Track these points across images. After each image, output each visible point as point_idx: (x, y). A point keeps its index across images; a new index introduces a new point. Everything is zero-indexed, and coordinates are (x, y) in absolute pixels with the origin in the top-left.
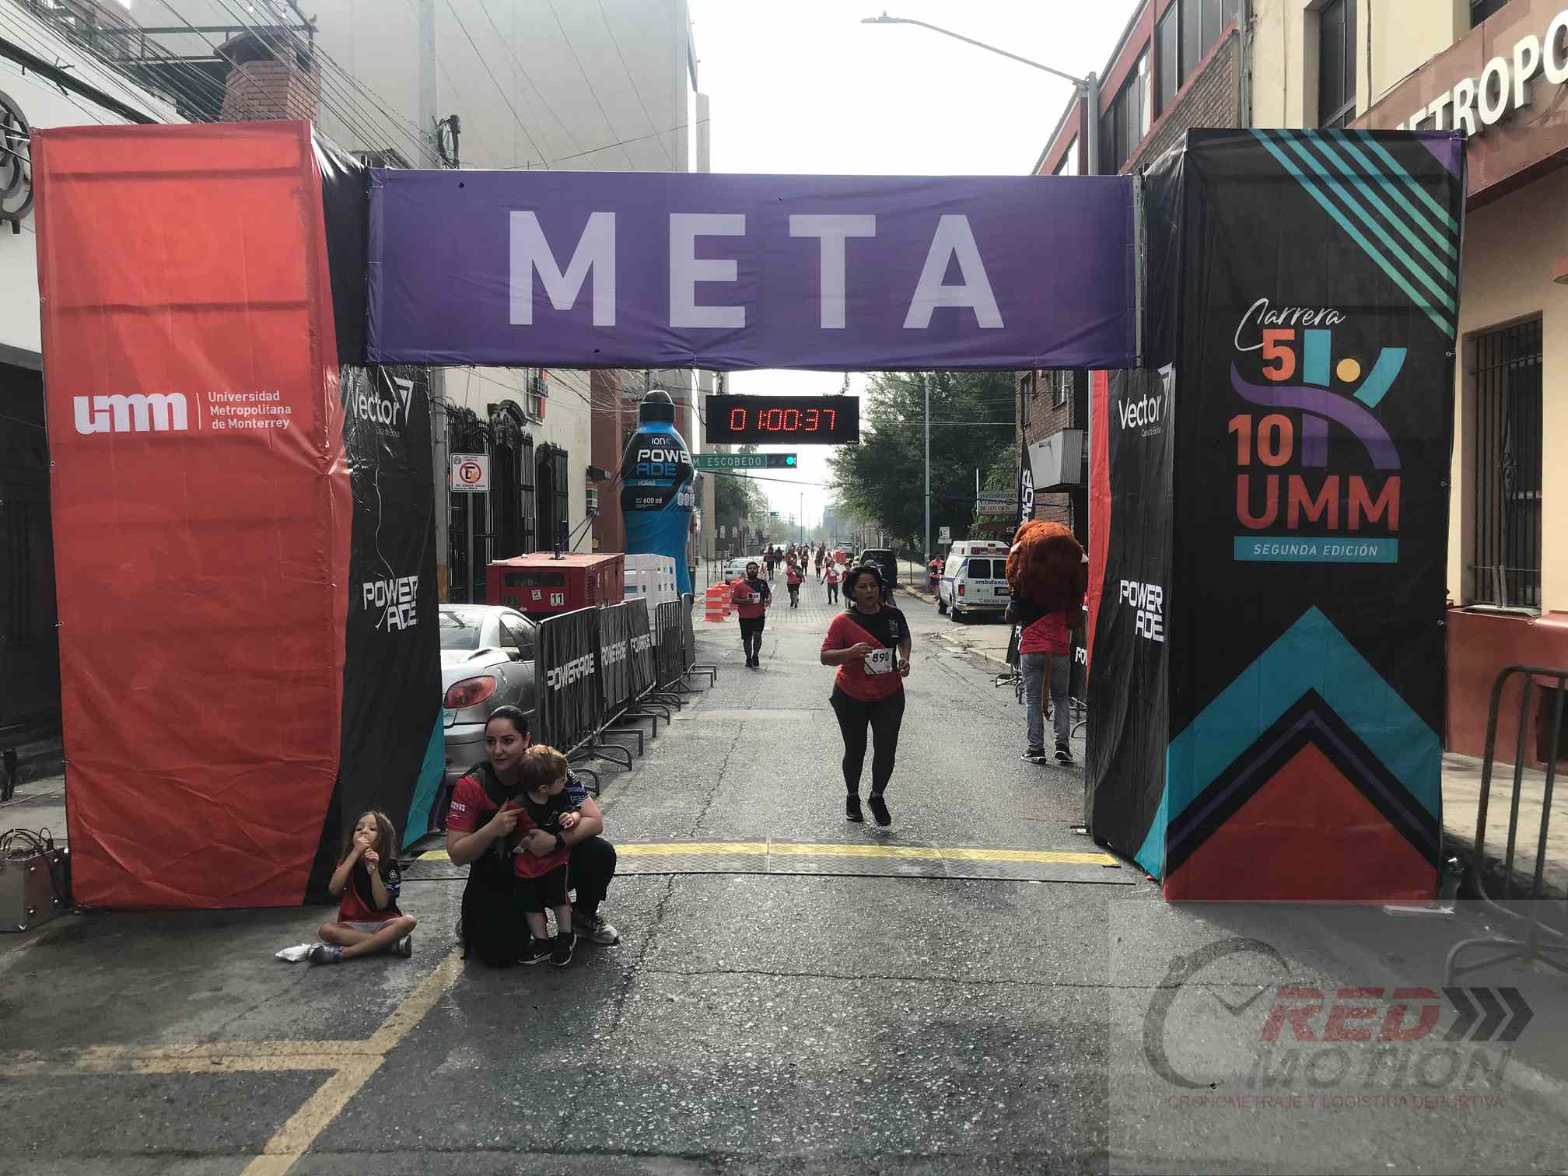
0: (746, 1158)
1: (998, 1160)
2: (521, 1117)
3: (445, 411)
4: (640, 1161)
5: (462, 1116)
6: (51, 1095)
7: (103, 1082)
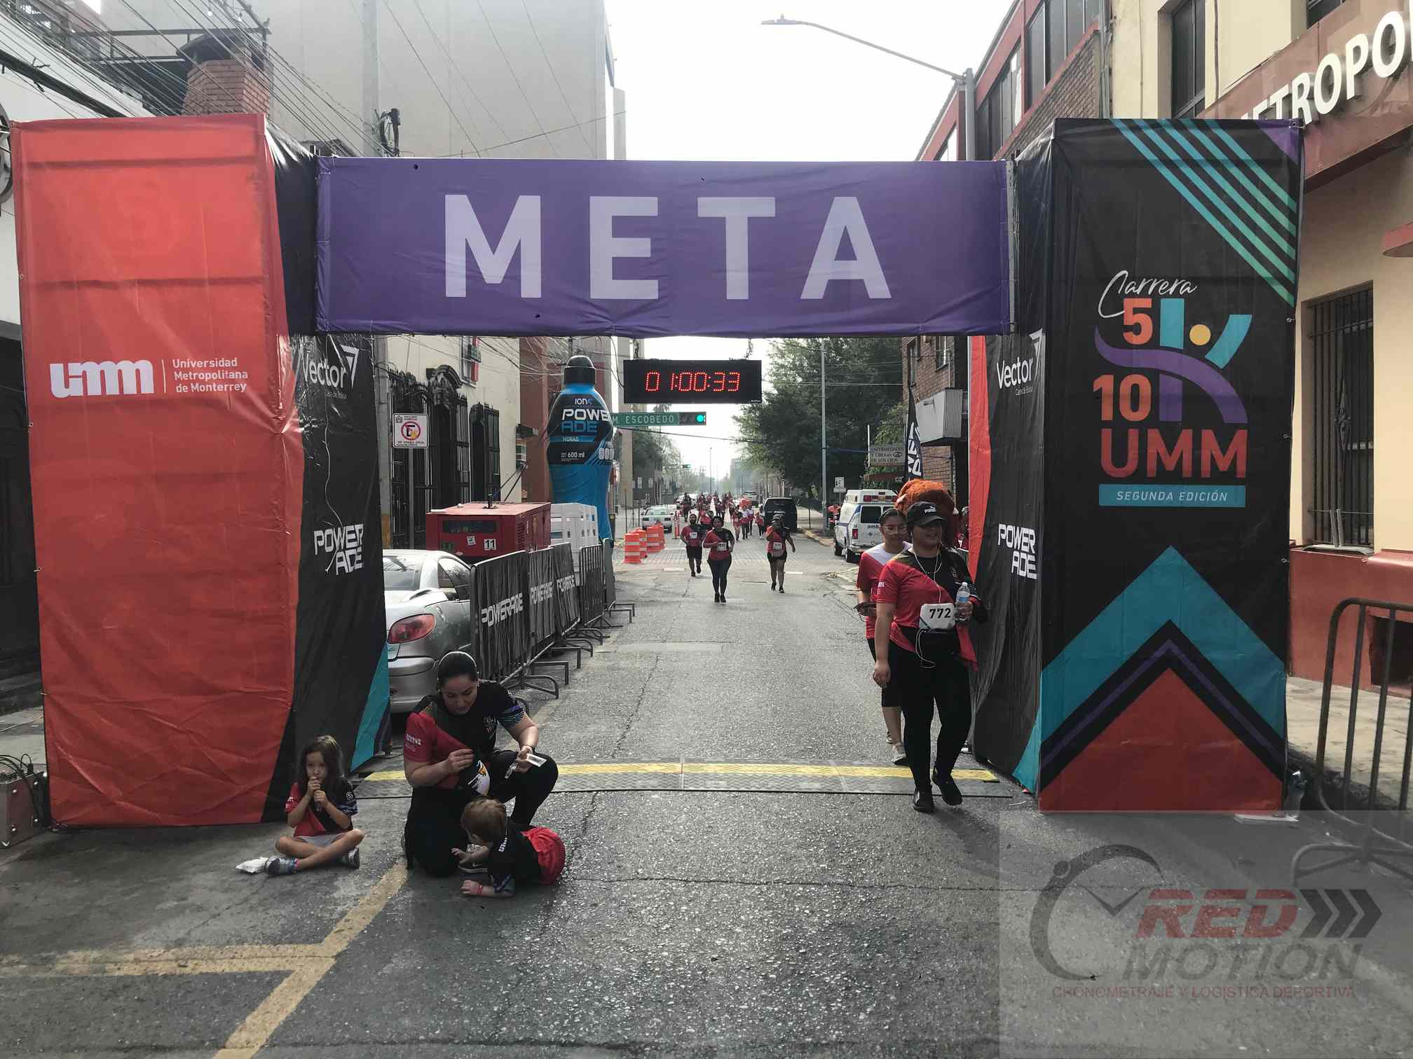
0: (663, 1046)
1: (890, 1047)
2: (459, 1012)
3: (387, 375)
4: (567, 1050)
5: (406, 1012)
6: (32, 995)
7: (79, 983)
